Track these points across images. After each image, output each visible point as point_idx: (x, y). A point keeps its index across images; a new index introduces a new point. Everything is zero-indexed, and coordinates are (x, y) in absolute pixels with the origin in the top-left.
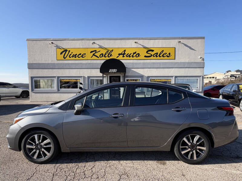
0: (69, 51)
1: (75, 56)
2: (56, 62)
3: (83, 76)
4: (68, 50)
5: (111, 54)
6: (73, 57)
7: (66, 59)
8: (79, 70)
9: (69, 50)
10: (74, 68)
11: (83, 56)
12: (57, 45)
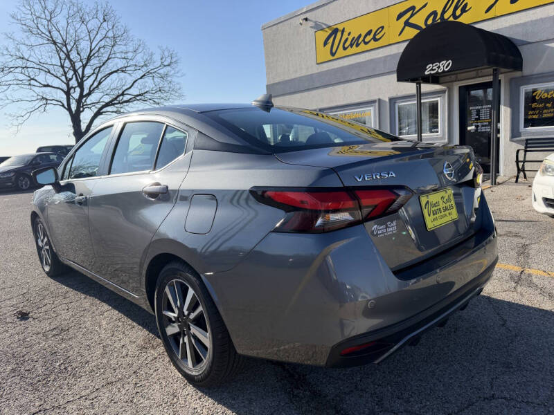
0: (343, 31)
1: (356, 42)
2: (316, 69)
3: (376, 98)
4: (340, 28)
5: (466, 4)
6: (351, 45)
7: (336, 57)
8: (366, 81)
9: (342, 29)
10: (354, 78)
11: (378, 37)
12: (316, 22)
